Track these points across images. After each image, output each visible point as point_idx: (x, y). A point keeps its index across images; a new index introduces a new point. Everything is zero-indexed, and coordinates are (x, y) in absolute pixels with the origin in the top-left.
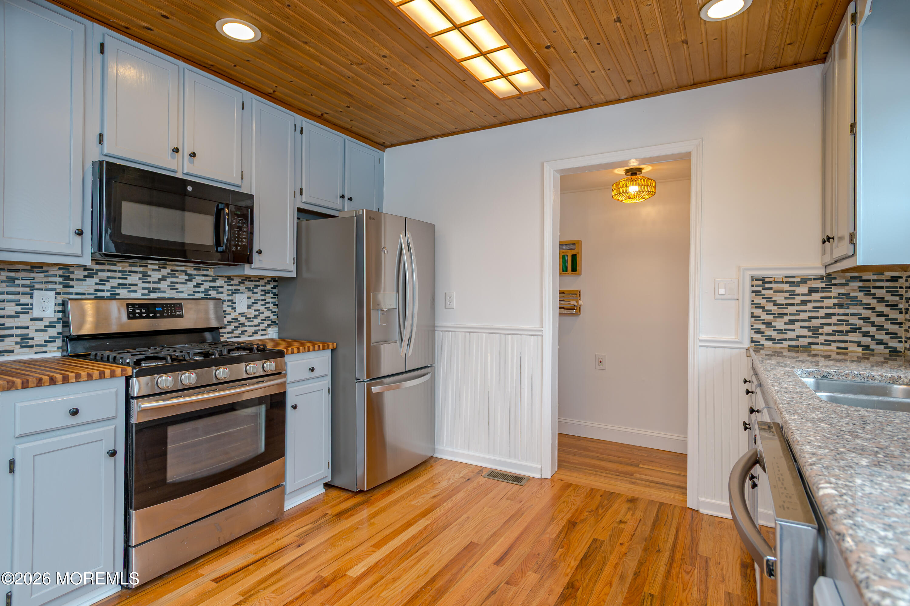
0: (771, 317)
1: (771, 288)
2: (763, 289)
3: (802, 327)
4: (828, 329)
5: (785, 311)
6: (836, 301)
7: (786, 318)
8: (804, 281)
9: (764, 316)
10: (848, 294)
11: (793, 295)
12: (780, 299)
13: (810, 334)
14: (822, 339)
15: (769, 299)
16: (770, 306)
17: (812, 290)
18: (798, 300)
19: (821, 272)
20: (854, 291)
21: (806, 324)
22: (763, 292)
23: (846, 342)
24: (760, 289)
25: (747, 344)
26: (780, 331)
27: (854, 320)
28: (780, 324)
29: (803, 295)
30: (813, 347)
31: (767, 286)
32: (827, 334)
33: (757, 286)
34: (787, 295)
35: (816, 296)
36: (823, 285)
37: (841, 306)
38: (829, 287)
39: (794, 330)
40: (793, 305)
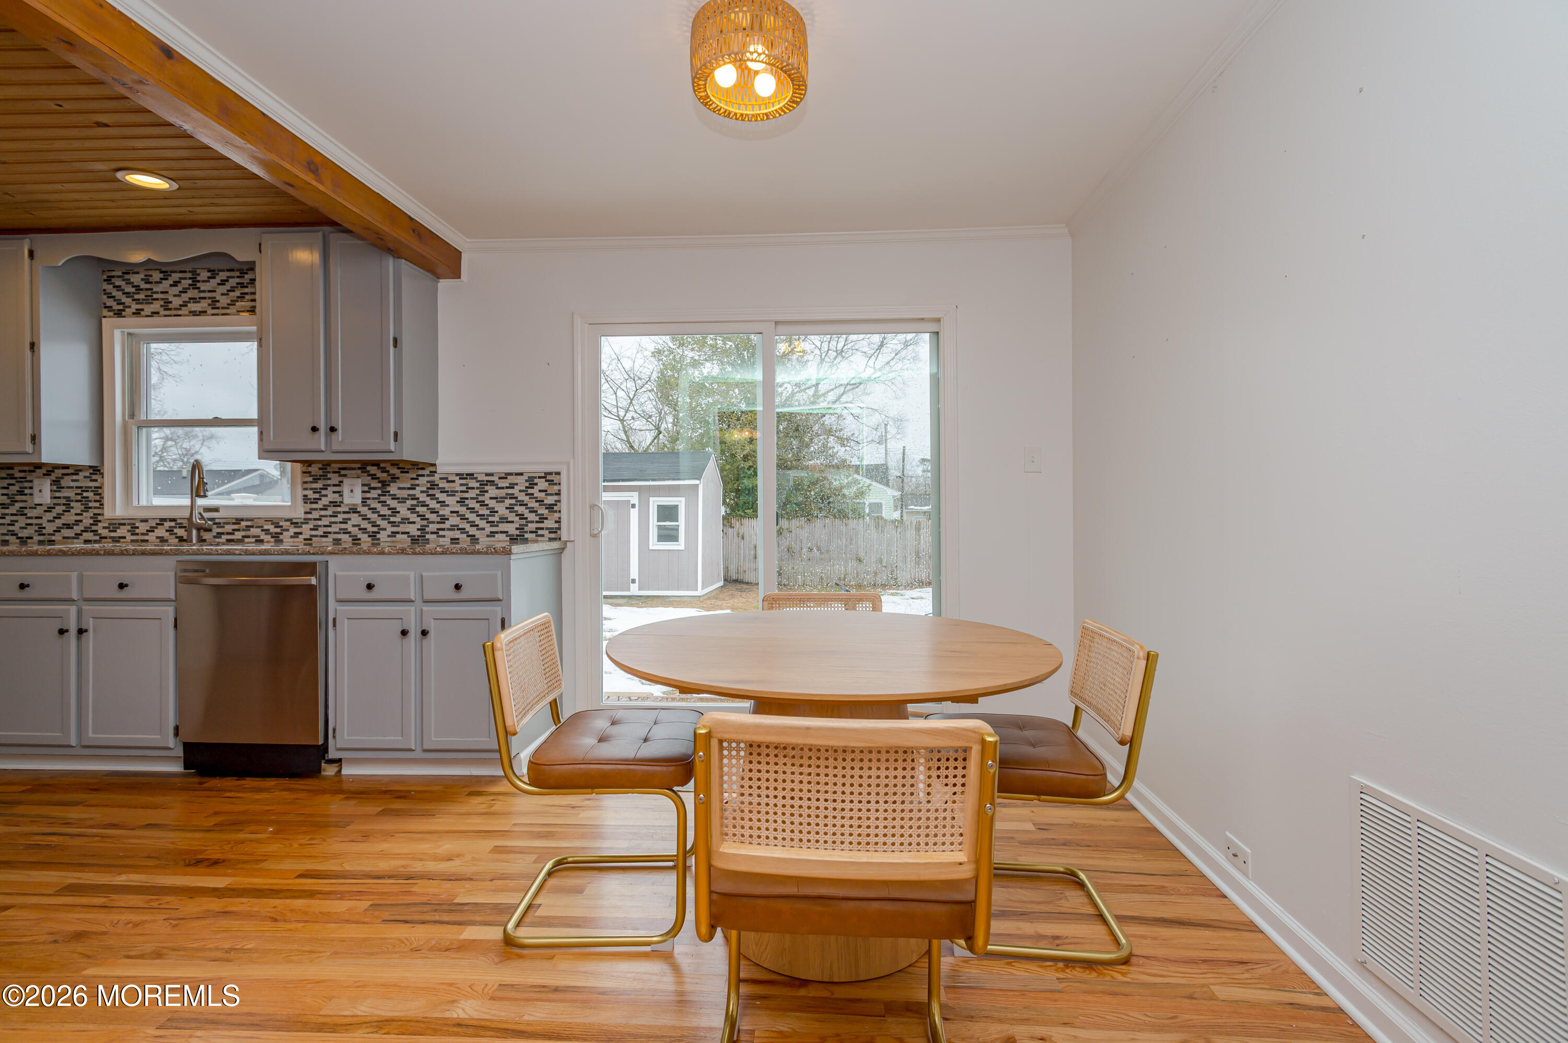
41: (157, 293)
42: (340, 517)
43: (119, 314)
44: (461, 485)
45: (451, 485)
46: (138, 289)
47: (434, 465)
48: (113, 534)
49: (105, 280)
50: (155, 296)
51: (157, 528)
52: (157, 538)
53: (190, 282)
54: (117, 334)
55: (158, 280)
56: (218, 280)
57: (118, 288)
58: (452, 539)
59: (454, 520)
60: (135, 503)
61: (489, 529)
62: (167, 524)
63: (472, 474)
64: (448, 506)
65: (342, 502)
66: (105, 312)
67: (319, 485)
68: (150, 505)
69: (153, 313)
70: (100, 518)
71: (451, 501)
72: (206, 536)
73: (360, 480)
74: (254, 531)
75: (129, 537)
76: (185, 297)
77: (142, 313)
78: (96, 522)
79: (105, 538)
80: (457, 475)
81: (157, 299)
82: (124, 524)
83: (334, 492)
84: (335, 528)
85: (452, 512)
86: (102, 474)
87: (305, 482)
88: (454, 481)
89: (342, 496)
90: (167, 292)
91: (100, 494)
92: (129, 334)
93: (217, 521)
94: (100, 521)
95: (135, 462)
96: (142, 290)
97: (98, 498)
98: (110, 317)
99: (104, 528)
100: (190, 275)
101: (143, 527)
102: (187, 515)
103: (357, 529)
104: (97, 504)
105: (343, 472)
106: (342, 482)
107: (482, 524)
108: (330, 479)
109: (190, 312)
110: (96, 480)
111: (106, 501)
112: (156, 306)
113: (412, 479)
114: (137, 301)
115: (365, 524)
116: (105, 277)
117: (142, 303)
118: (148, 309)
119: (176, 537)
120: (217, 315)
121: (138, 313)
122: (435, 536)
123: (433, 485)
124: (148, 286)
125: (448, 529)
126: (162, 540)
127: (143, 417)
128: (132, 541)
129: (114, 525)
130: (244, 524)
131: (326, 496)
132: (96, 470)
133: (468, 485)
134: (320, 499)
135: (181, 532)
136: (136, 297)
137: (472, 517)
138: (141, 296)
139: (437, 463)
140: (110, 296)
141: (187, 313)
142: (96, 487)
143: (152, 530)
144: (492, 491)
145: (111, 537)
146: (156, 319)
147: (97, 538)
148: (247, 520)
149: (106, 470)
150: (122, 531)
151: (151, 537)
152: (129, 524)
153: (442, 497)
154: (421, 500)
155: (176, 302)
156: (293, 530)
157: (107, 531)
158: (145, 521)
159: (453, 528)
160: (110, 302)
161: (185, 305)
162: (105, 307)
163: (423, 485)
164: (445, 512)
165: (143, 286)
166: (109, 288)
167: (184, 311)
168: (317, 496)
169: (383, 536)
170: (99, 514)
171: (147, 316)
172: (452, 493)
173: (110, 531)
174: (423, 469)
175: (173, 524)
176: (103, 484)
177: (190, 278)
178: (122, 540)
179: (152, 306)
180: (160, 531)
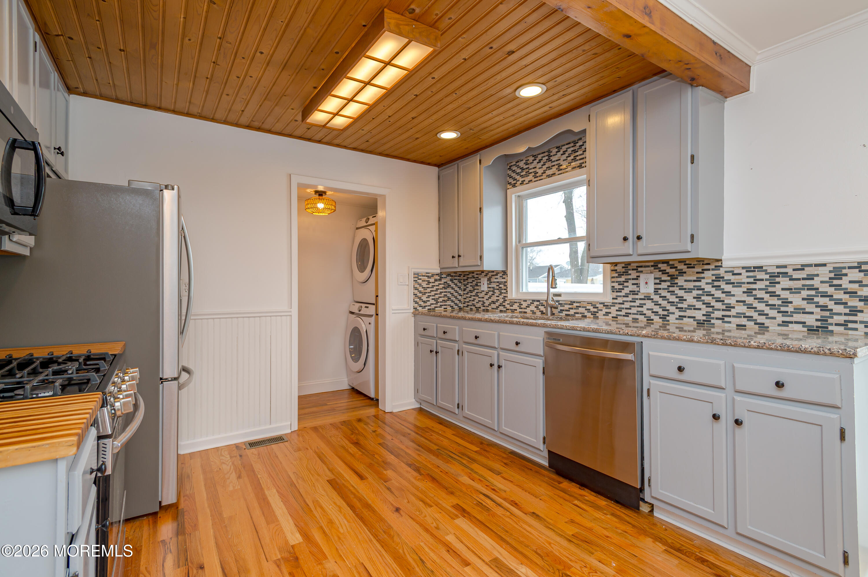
0: (421, 294)
1: (421, 279)
2: (418, 279)
3: (432, 299)
4: (441, 300)
5: (426, 291)
6: (443, 286)
7: (427, 294)
8: (433, 275)
9: (420, 295)
10: (447, 282)
11: (429, 283)
12: (424, 285)
13: (435, 302)
14: (439, 304)
15: (420, 285)
16: (421, 289)
17: (436, 280)
18: (431, 285)
19: (439, 271)
20: (448, 281)
21: (433, 297)
22: (418, 281)
23: (446, 305)
24: (416, 279)
25: (412, 310)
26: (425, 302)
27: (449, 295)
28: (424, 298)
29: (433, 283)
30: (436, 309)
31: (420, 278)
32: (441, 302)
33: (416, 277)
34: (427, 283)
35: (437, 283)
36: (439, 278)
37: (444, 288)
38: (440, 280)
39: (429, 301)
40: (429, 288)
41: (531, 169)
42: (638, 303)
43: (514, 186)
44: (748, 277)
45: (737, 277)
46: (522, 169)
47: (721, 260)
48: (511, 308)
49: (508, 169)
50: (530, 171)
51: (531, 305)
52: (531, 311)
53: (547, 158)
54: (513, 196)
55: (532, 161)
56: (561, 152)
57: (514, 171)
58: (737, 325)
59: (741, 309)
60: (521, 291)
61: (780, 318)
62: (536, 303)
63: (762, 267)
64: (734, 295)
65: (639, 292)
66: (509, 186)
67: (623, 279)
68: (527, 292)
69: (529, 181)
70: (506, 299)
71: (738, 292)
72: (555, 311)
73: (653, 275)
74: (581, 310)
75: (519, 310)
76: (544, 168)
77: (525, 182)
78: (505, 301)
79: (508, 309)
80: (743, 268)
81: (531, 173)
82: (516, 302)
83: (633, 284)
84: (634, 310)
85: (737, 301)
86: (507, 275)
87: (613, 277)
88: (740, 274)
89: (639, 287)
90: (536, 167)
91: (506, 286)
92: (519, 196)
93: (561, 302)
94: (506, 300)
95: (521, 268)
96: (524, 169)
97: (505, 288)
98: (510, 188)
99: (508, 304)
100: (547, 154)
101: (525, 305)
102: (546, 298)
103: (650, 312)
104: (505, 291)
105: (640, 269)
106: (639, 276)
107: (773, 313)
108: (630, 274)
109: (547, 176)
110: (504, 278)
111: (508, 290)
112: (531, 177)
113: (697, 273)
114: (522, 176)
115: (656, 309)
116: (508, 167)
117: (524, 177)
118: (527, 179)
119: (540, 311)
120: (561, 174)
121: (522, 183)
122: (720, 321)
123: (719, 278)
124: (527, 166)
125: (734, 316)
126: (533, 312)
127: (524, 242)
128: (520, 312)
129: (512, 304)
130: (575, 305)
131: (628, 287)
132: (505, 273)
133: (756, 276)
134: (623, 289)
135: (542, 308)
136: (522, 174)
137: (761, 306)
138: (524, 173)
139: (723, 258)
140: (511, 177)
141: (545, 177)
142: (504, 282)
143: (528, 307)
144: (785, 283)
145: (511, 309)
146: (531, 184)
147: (505, 309)
148: (577, 302)
149: (509, 273)
150: (515, 306)
151: (528, 310)
152: (518, 302)
153: (728, 288)
154: (706, 290)
155: (540, 171)
156: (605, 310)
157: (509, 305)
158: (525, 301)
159: (738, 315)
160: (511, 180)
161: (544, 172)
162: (508, 184)
163: (708, 278)
164: (732, 301)
165: (525, 167)
166: (510, 172)
167: (544, 176)
168: (621, 287)
169: (672, 318)
170: (506, 297)
171: (526, 184)
172: (739, 285)
173: (510, 306)
174: (709, 264)
175: (538, 303)
176: (507, 280)
177: (547, 156)
178: (515, 311)
179: (529, 177)
180: (532, 307)
